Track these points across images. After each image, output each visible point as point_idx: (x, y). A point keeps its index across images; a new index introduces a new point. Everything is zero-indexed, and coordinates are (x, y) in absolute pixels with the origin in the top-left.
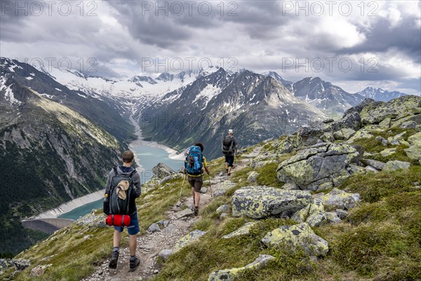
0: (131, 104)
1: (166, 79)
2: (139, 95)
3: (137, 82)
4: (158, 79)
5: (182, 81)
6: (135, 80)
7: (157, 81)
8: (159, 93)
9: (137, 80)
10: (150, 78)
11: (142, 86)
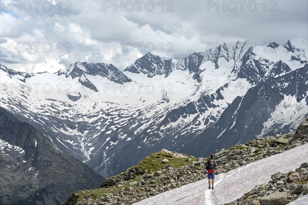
0: (75, 132)
1: (152, 70)
2: (93, 112)
3: (83, 78)
4: (132, 70)
5: (197, 78)
6: (76, 72)
7: (129, 75)
8: (142, 107)
9: (80, 72)
10: (112, 67)
11: (95, 89)
